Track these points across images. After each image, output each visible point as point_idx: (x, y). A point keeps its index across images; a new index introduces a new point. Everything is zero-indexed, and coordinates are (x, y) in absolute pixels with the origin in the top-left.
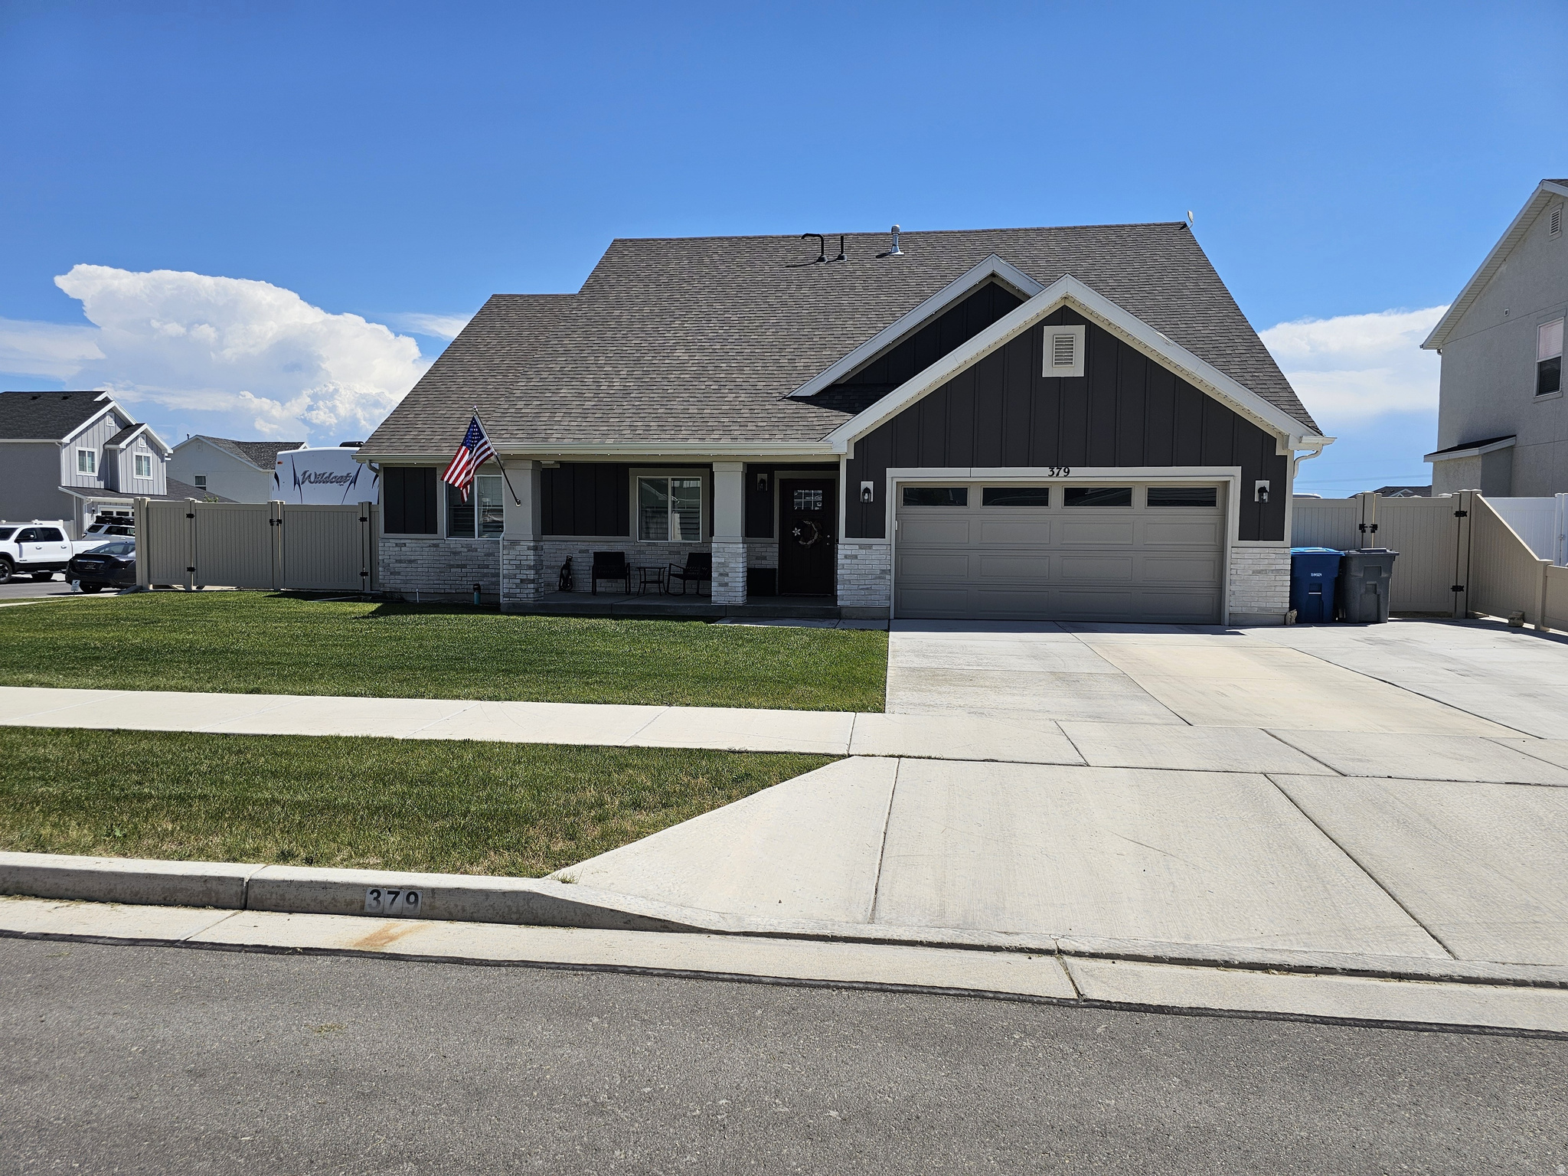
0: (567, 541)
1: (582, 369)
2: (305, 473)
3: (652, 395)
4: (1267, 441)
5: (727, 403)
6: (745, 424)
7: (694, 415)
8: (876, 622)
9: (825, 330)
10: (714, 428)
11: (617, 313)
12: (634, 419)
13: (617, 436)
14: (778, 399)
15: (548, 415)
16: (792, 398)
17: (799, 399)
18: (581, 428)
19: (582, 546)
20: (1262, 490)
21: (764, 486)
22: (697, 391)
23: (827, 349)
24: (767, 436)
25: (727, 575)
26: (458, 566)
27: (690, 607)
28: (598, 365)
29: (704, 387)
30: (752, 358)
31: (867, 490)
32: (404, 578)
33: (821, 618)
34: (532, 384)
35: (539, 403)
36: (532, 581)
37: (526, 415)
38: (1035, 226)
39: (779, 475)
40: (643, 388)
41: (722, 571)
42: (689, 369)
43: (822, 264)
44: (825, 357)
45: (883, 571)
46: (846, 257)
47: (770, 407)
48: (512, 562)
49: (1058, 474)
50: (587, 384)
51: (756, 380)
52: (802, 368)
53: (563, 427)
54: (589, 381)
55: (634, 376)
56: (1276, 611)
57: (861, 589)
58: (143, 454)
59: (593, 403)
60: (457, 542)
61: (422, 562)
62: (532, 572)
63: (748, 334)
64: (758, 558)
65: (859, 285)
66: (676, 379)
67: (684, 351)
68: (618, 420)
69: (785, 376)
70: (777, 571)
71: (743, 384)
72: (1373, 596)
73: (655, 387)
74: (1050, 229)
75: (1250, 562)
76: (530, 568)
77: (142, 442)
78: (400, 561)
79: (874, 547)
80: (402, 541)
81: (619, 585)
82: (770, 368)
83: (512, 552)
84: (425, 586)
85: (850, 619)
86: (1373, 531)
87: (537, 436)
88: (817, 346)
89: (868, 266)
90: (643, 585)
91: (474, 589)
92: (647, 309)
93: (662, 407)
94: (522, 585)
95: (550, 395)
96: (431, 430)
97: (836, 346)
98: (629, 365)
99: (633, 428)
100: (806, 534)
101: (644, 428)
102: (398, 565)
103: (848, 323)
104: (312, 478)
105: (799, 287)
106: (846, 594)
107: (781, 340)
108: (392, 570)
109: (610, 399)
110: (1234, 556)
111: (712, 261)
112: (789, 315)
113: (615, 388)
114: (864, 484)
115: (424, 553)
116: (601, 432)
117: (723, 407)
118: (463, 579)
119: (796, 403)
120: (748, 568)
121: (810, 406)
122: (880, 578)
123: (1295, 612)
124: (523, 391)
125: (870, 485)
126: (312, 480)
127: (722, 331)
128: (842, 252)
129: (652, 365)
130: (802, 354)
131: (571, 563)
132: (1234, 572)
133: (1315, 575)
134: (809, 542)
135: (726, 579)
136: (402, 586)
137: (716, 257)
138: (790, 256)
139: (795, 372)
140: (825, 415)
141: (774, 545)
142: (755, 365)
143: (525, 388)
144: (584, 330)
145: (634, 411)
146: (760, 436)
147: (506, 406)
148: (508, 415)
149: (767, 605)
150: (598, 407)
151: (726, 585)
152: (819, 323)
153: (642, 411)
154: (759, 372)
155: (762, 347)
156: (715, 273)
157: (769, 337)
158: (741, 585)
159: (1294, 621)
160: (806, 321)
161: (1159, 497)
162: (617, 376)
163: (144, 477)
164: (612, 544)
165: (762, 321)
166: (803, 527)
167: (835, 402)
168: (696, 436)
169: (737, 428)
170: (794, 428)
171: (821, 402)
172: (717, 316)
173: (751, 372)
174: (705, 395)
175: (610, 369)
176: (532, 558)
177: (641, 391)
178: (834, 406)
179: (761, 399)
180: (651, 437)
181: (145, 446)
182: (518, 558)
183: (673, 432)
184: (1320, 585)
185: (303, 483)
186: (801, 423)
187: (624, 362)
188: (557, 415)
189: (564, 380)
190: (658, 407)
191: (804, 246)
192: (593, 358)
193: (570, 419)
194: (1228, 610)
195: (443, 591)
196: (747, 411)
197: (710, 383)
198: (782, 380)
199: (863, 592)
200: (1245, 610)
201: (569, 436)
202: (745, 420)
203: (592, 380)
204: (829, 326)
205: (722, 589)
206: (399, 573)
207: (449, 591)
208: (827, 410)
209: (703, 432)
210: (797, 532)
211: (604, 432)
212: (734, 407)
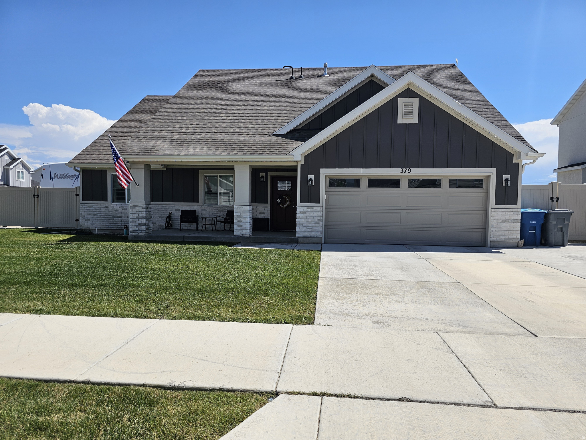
0: (169, 205)
1: (175, 122)
2: (55, 174)
3: (207, 133)
4: (509, 156)
5: (243, 137)
6: (251, 146)
7: (226, 142)
8: (315, 245)
9: (292, 106)
10: (235, 148)
11: (196, 98)
12: (196, 144)
13: (186, 152)
14: (268, 135)
15: (154, 142)
16: (275, 135)
17: (278, 135)
18: (169, 148)
19: (177, 207)
20: (507, 180)
21: (263, 179)
22: (229, 132)
23: (293, 114)
24: (261, 152)
25: (242, 221)
26: (117, 217)
27: (223, 237)
28: (183, 120)
29: (232, 130)
30: (257, 117)
31: (311, 180)
32: (92, 222)
33: (288, 243)
34: (149, 128)
35: (151, 137)
36: (145, 224)
37: (143, 142)
38: (388, 65)
39: (270, 174)
40: (203, 130)
41: (239, 219)
42: (226, 122)
43: (292, 79)
44: (292, 117)
45: (319, 220)
46: (303, 77)
47: (264, 139)
48: (134, 215)
49: (405, 172)
50: (176, 128)
51: (258, 127)
52: (280, 122)
53: (160, 148)
54: (177, 127)
55: (199, 125)
56: (514, 240)
57: (308, 229)
58: (21, 171)
59: (177, 137)
60: (117, 205)
61: (100, 215)
62: (144, 220)
63: (256, 108)
64: (260, 213)
65: (309, 88)
66: (219, 127)
67: (225, 114)
68: (188, 144)
69: (272, 125)
70: (270, 219)
71: (252, 129)
72: (561, 233)
73: (208, 130)
74: (394, 66)
75: (501, 216)
76: (143, 218)
77: (20, 166)
78: (90, 214)
79: (314, 208)
80: (91, 205)
81: (193, 226)
82: (265, 122)
83: (135, 210)
84: (103, 226)
85: (303, 243)
86: (557, 201)
87: (146, 152)
88: (288, 113)
89: (313, 80)
90: (204, 226)
91: (124, 228)
92: (210, 97)
93: (211, 139)
94: (139, 226)
95: (157, 133)
96: (106, 152)
97: (297, 112)
98: (198, 120)
99: (195, 148)
100: (283, 202)
101: (200, 148)
102: (89, 216)
103: (303, 103)
104: (59, 177)
105: (281, 89)
106: (300, 231)
107: (271, 110)
108: (86, 219)
109: (186, 135)
110: (492, 213)
111: (243, 78)
112: (276, 100)
113: (189, 130)
114: (309, 177)
115: (101, 211)
116: (178, 150)
117: (241, 139)
118: (120, 223)
119: (276, 137)
120: (253, 218)
121: (283, 139)
122: (317, 223)
123: (523, 241)
124: (144, 132)
125: (312, 177)
126: (58, 177)
127: (244, 106)
128: (301, 75)
129: (209, 120)
130: (281, 116)
131: (171, 215)
132: (492, 221)
133: (532, 222)
134: (285, 206)
135: (241, 224)
136: (91, 226)
137: (244, 77)
138: (278, 77)
139: (277, 124)
140: (290, 142)
141: (268, 207)
142: (258, 120)
143: (146, 130)
144: (179, 105)
145: (197, 140)
146: (258, 152)
147: (134, 138)
148: (134, 142)
149: (262, 236)
150: (179, 139)
151: (241, 226)
152: (290, 103)
153: (200, 141)
154: (260, 124)
155: (262, 113)
156: (243, 83)
157: (266, 109)
158: (249, 226)
159: (522, 245)
160: (284, 102)
161: (455, 183)
162: (191, 125)
163: (21, 180)
164: (191, 206)
165: (263, 102)
166: (282, 198)
167: (295, 137)
168: (226, 152)
169: (247, 148)
170: (275, 148)
171: (289, 137)
172: (242, 100)
173: (256, 124)
174: (232, 133)
175: (188, 122)
176: (144, 213)
177: (202, 132)
178: (295, 139)
179: (259, 135)
180: (203, 152)
181: (22, 167)
182: (138, 213)
183: (214, 150)
184: (535, 227)
185: (54, 178)
186: (278, 146)
187: (196, 119)
188: (159, 142)
189: (165, 127)
190: (209, 139)
191: (285, 73)
192: (181, 117)
193: (164, 144)
194: (490, 239)
195: (110, 229)
196: (252, 141)
197: (236, 128)
198: (270, 127)
199: (309, 230)
200: (498, 240)
201: (162, 152)
202: (251, 145)
203: (178, 127)
204: (294, 104)
205: (239, 228)
206: (89, 220)
207: (113, 229)
208: (292, 140)
209: (229, 150)
210: (279, 201)
211: (180, 150)
212: (246, 139)
